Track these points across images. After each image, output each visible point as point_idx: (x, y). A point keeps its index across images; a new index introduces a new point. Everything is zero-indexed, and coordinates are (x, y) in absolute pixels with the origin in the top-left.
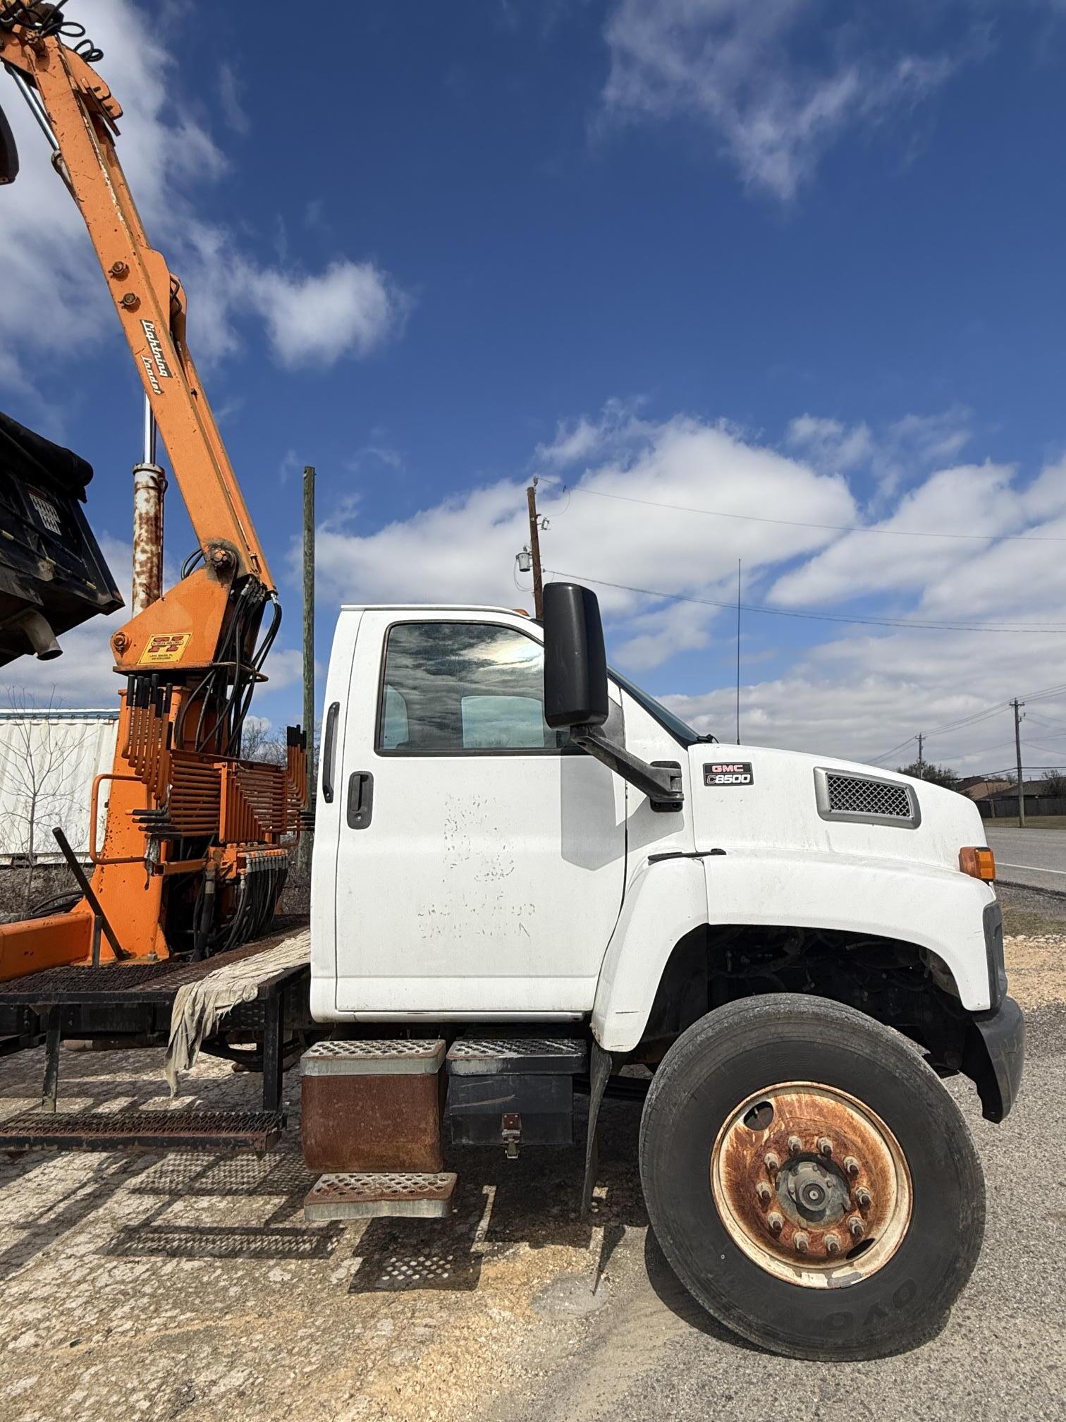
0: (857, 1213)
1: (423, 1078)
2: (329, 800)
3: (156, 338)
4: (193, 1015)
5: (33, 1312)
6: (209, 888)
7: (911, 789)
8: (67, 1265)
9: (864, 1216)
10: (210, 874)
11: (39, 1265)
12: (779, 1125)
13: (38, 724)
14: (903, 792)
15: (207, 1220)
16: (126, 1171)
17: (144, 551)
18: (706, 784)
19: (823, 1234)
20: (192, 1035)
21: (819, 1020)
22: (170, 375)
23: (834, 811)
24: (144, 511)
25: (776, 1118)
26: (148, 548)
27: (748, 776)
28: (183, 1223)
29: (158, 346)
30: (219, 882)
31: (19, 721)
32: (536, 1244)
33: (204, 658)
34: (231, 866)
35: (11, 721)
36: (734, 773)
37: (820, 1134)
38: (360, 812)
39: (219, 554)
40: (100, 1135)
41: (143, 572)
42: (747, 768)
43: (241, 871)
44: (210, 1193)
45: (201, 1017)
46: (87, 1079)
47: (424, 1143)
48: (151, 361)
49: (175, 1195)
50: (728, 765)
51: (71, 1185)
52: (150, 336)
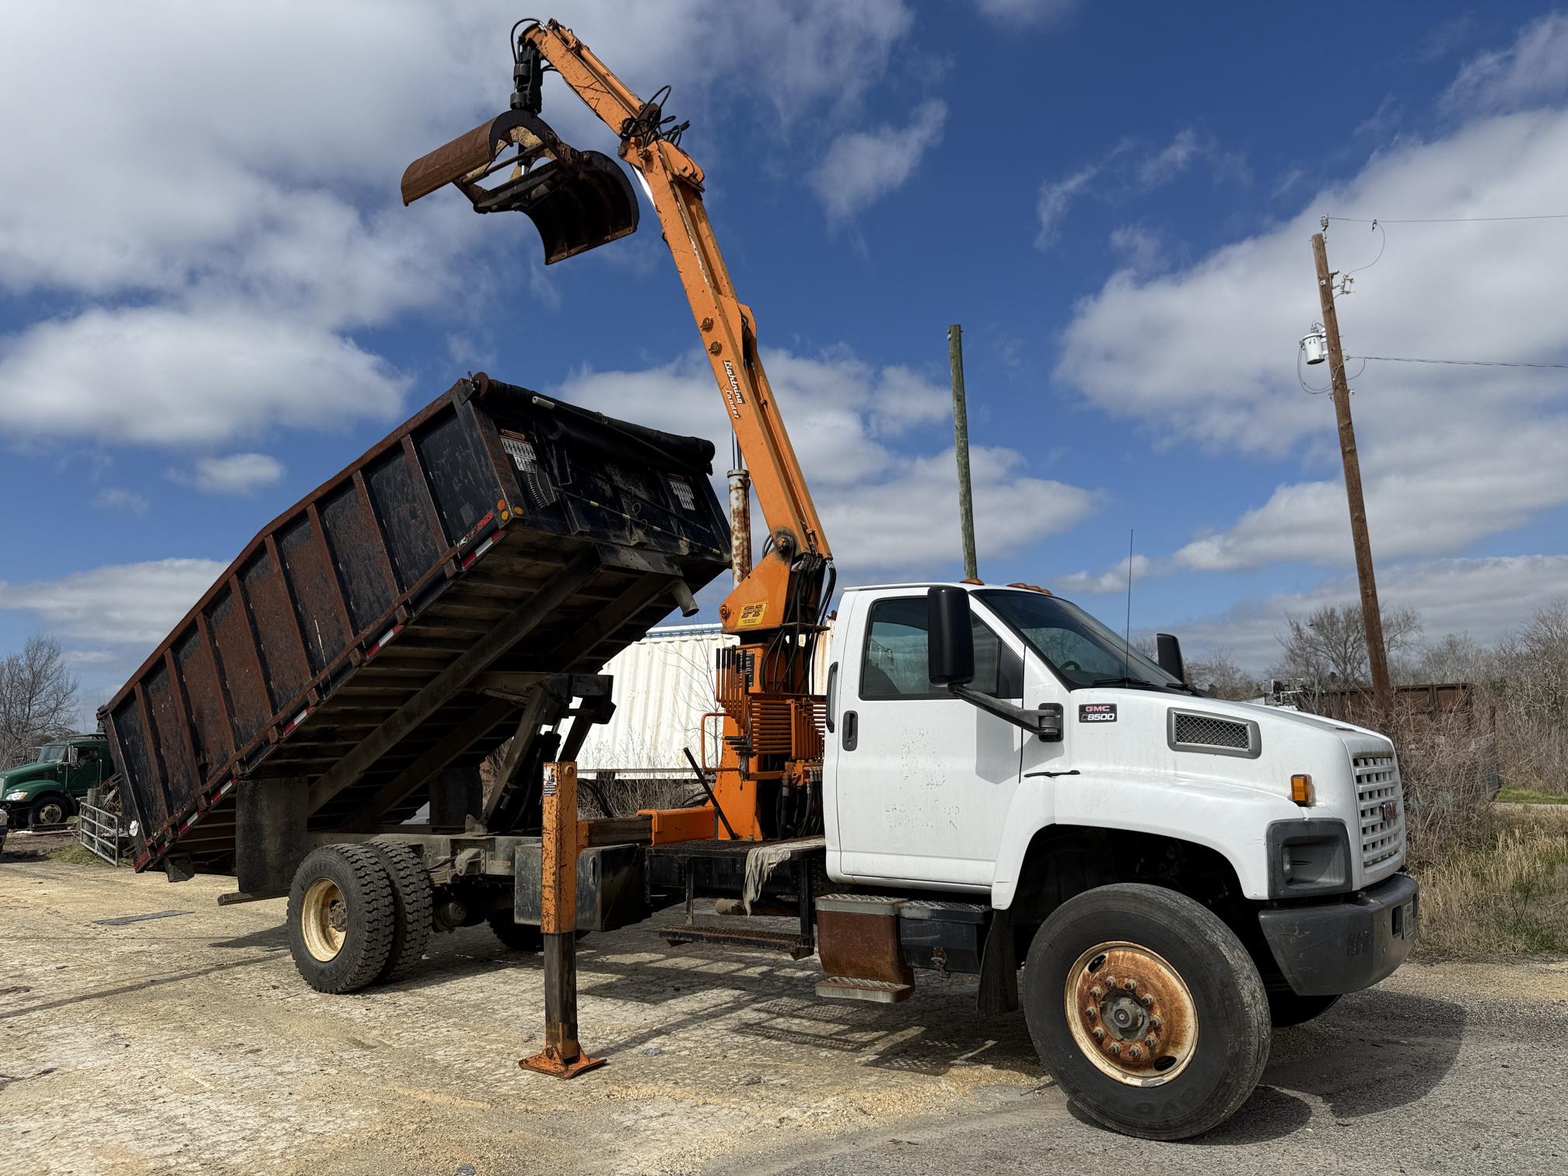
0: (1153, 1033)
1: (885, 918)
2: (832, 731)
3: (733, 374)
4: (756, 867)
5: (688, 1044)
6: (785, 792)
7: (1255, 726)
8: (709, 1032)
9: (1158, 1036)
10: (785, 782)
11: (696, 1029)
12: (1105, 969)
13: (716, 639)
14: (1245, 728)
15: (795, 1028)
16: (754, 1001)
17: (737, 538)
18: (1081, 721)
19: (1130, 1046)
20: (757, 878)
21: (1136, 898)
22: (744, 402)
23: (1178, 743)
24: (736, 507)
25: (1105, 965)
26: (739, 535)
27: (1113, 715)
28: (780, 1027)
29: (735, 379)
30: (792, 787)
31: (698, 637)
32: (996, 1066)
33: (776, 621)
34: (800, 777)
35: (694, 637)
36: (1102, 712)
37: (1129, 977)
38: (850, 740)
39: (781, 541)
40: (712, 934)
41: (738, 555)
42: (1113, 708)
43: (807, 780)
44: (802, 1018)
45: (761, 869)
46: (744, 954)
47: (886, 961)
48: (731, 392)
49: (780, 1015)
50: (1098, 706)
51: (719, 1002)
52: (729, 372)
